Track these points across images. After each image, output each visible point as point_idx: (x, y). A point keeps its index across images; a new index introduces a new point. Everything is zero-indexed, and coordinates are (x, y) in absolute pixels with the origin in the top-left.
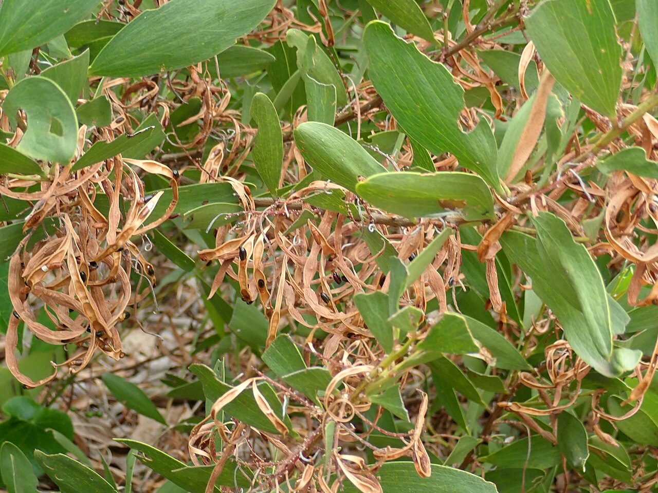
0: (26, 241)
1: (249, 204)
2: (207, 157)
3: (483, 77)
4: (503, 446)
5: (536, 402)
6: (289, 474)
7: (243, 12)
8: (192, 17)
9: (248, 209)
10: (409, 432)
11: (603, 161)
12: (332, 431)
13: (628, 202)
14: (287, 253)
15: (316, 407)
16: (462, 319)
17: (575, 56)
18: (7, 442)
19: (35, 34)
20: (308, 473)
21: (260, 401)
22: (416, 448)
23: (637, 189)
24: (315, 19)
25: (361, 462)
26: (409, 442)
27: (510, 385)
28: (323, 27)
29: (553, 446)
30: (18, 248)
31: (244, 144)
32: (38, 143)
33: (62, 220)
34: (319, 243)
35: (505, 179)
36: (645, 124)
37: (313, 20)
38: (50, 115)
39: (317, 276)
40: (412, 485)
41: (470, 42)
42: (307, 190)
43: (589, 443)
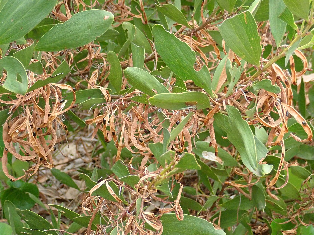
0: (10, 117)
1: (108, 98)
2: (91, 76)
3: (211, 42)
4: (229, 200)
5: (242, 180)
6: (123, 220)
7: (98, 26)
8: (77, 27)
9: (108, 100)
10: (174, 201)
11: (255, 84)
12: (140, 202)
13: (267, 101)
14: (125, 121)
15: (134, 191)
16: (192, 155)
17: (241, 42)
18: (7, 200)
19: (9, 38)
20: (131, 219)
21: (109, 189)
22: (177, 208)
23: (270, 96)
24: (139, 12)
25: (153, 215)
26: (174, 206)
27: (231, 173)
28: (143, 15)
29: (250, 200)
30: (7, 120)
31: (108, 69)
32: (12, 84)
33: (25, 110)
34: (137, 117)
35: (215, 91)
36: (273, 68)
37: (138, 12)
38: (17, 73)
39: (137, 131)
40: (177, 223)
41: (204, 27)
42: (133, 93)
43: (266, 199)
